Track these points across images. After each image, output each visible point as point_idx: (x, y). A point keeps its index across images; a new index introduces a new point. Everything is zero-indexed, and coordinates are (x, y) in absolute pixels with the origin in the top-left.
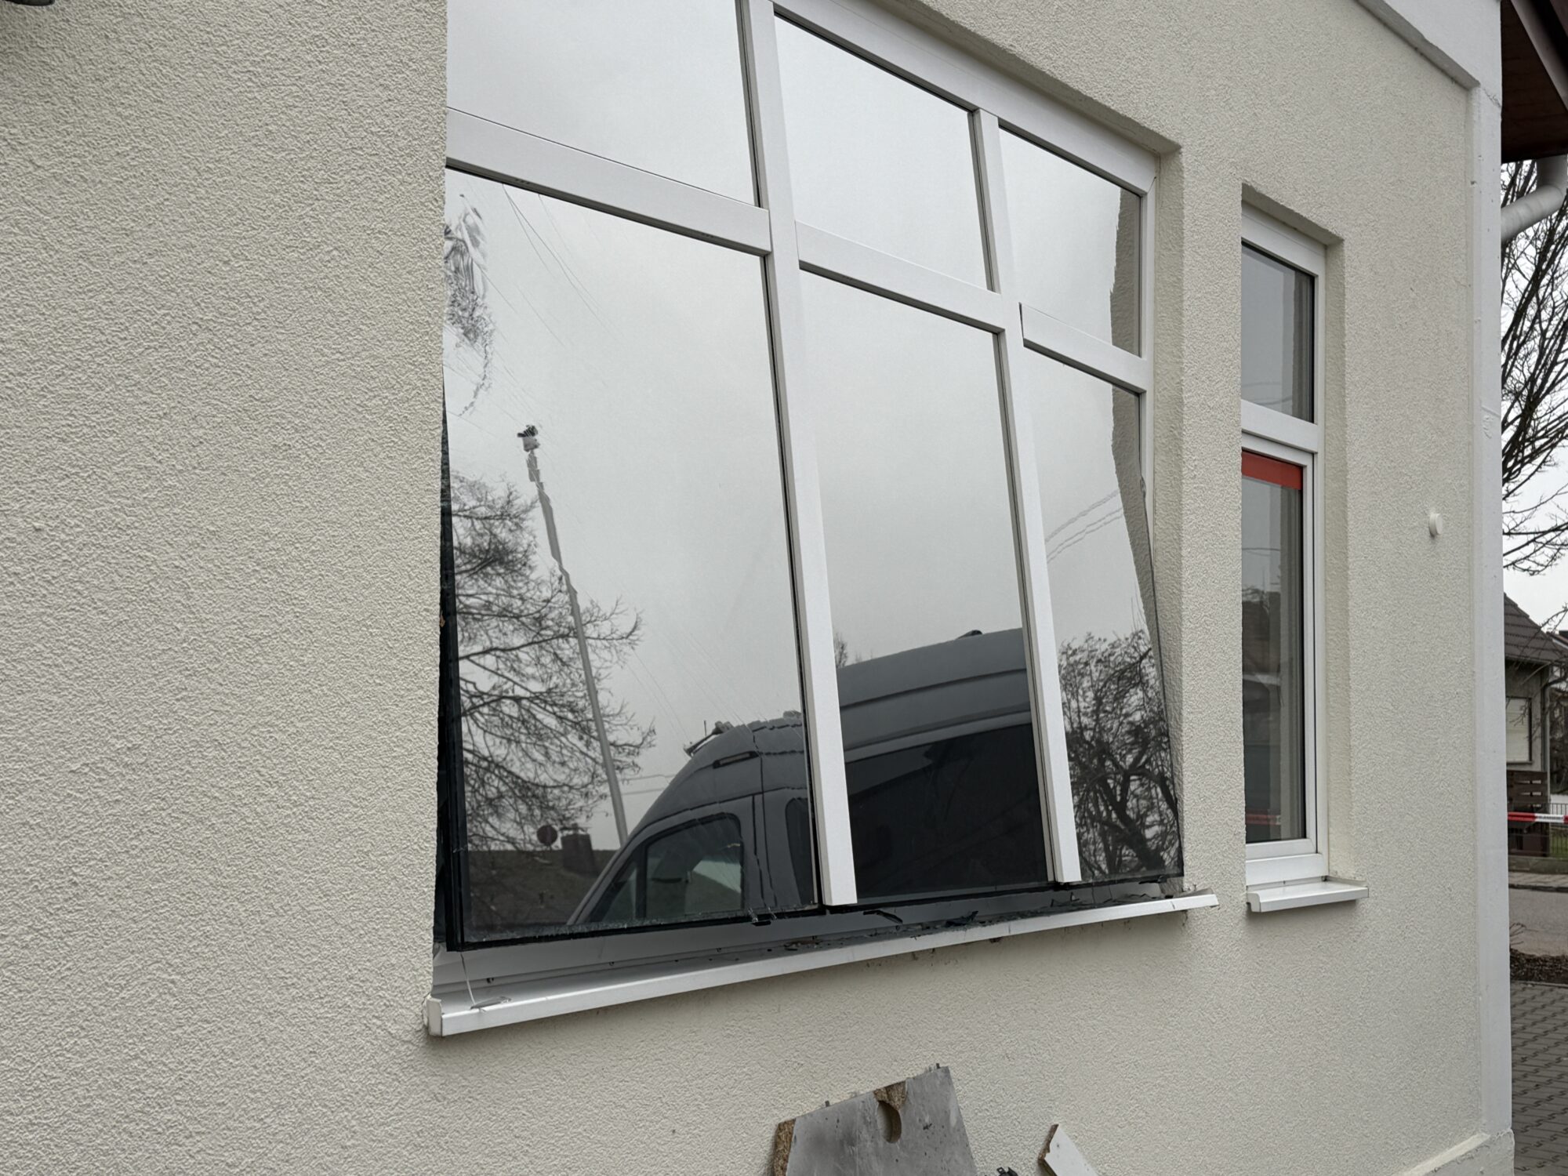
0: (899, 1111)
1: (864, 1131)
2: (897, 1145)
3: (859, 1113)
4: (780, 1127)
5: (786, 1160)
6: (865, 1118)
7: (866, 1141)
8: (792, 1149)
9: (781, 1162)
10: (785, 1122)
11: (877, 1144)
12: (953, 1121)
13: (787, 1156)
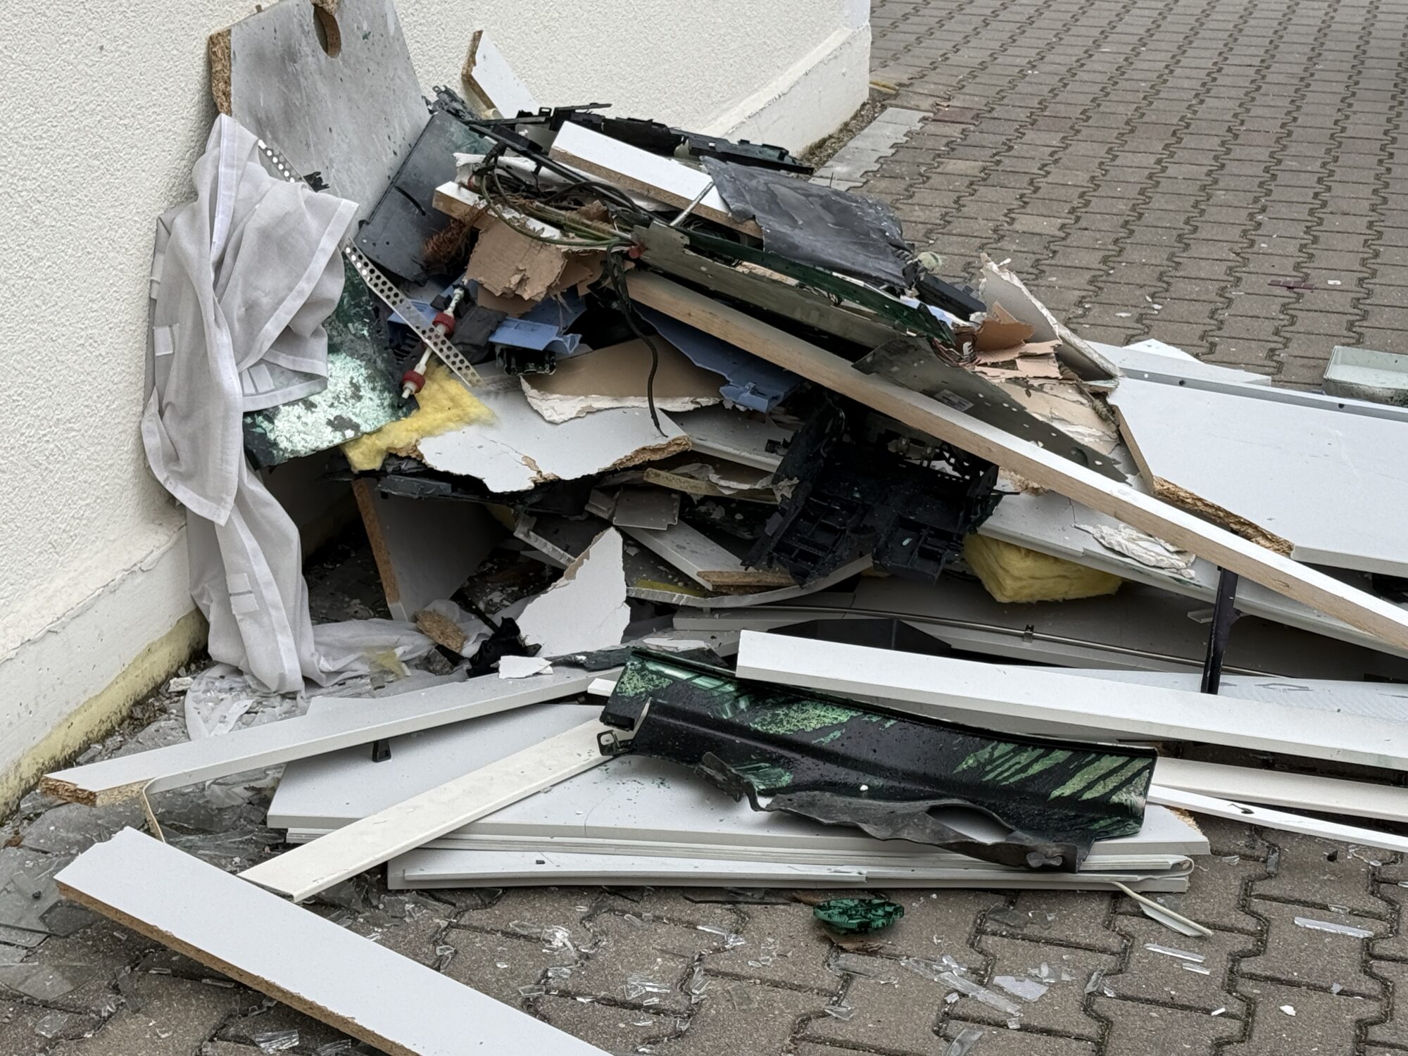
0: (336, 17)
1: (304, 43)
2: (338, 60)
3: (295, 20)
4: (212, 41)
5: (227, 82)
6: (302, 26)
7: (307, 56)
8: (233, 68)
9: (222, 86)
10: (219, 34)
11: (318, 60)
12: (392, 28)
13: (229, 78)
